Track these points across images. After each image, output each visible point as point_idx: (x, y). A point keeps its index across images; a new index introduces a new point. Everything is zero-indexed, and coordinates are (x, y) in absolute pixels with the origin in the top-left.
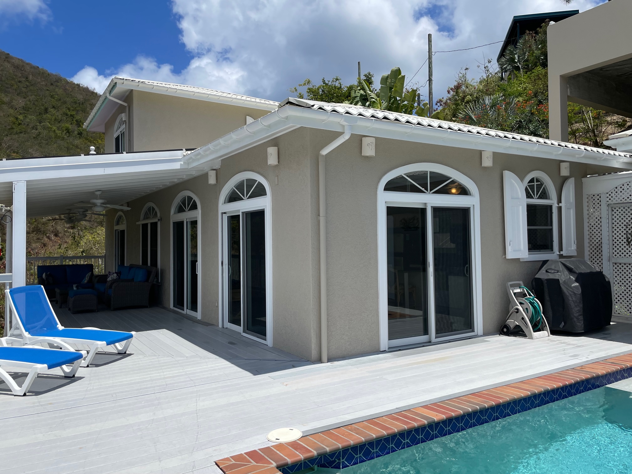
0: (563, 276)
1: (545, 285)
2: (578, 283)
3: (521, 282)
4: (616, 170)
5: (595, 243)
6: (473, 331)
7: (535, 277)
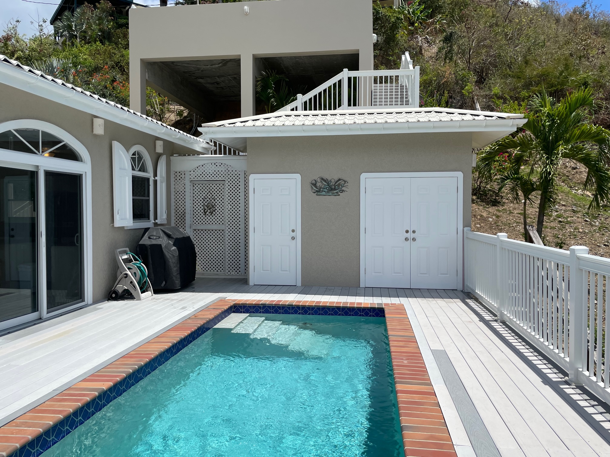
0: (164, 241)
1: (149, 251)
2: (175, 246)
3: (127, 249)
4: (199, 153)
5: (180, 213)
6: (83, 301)
7: (140, 243)
